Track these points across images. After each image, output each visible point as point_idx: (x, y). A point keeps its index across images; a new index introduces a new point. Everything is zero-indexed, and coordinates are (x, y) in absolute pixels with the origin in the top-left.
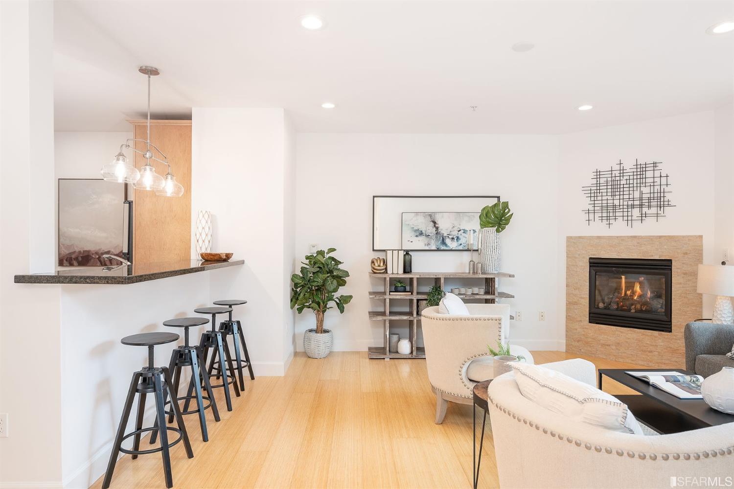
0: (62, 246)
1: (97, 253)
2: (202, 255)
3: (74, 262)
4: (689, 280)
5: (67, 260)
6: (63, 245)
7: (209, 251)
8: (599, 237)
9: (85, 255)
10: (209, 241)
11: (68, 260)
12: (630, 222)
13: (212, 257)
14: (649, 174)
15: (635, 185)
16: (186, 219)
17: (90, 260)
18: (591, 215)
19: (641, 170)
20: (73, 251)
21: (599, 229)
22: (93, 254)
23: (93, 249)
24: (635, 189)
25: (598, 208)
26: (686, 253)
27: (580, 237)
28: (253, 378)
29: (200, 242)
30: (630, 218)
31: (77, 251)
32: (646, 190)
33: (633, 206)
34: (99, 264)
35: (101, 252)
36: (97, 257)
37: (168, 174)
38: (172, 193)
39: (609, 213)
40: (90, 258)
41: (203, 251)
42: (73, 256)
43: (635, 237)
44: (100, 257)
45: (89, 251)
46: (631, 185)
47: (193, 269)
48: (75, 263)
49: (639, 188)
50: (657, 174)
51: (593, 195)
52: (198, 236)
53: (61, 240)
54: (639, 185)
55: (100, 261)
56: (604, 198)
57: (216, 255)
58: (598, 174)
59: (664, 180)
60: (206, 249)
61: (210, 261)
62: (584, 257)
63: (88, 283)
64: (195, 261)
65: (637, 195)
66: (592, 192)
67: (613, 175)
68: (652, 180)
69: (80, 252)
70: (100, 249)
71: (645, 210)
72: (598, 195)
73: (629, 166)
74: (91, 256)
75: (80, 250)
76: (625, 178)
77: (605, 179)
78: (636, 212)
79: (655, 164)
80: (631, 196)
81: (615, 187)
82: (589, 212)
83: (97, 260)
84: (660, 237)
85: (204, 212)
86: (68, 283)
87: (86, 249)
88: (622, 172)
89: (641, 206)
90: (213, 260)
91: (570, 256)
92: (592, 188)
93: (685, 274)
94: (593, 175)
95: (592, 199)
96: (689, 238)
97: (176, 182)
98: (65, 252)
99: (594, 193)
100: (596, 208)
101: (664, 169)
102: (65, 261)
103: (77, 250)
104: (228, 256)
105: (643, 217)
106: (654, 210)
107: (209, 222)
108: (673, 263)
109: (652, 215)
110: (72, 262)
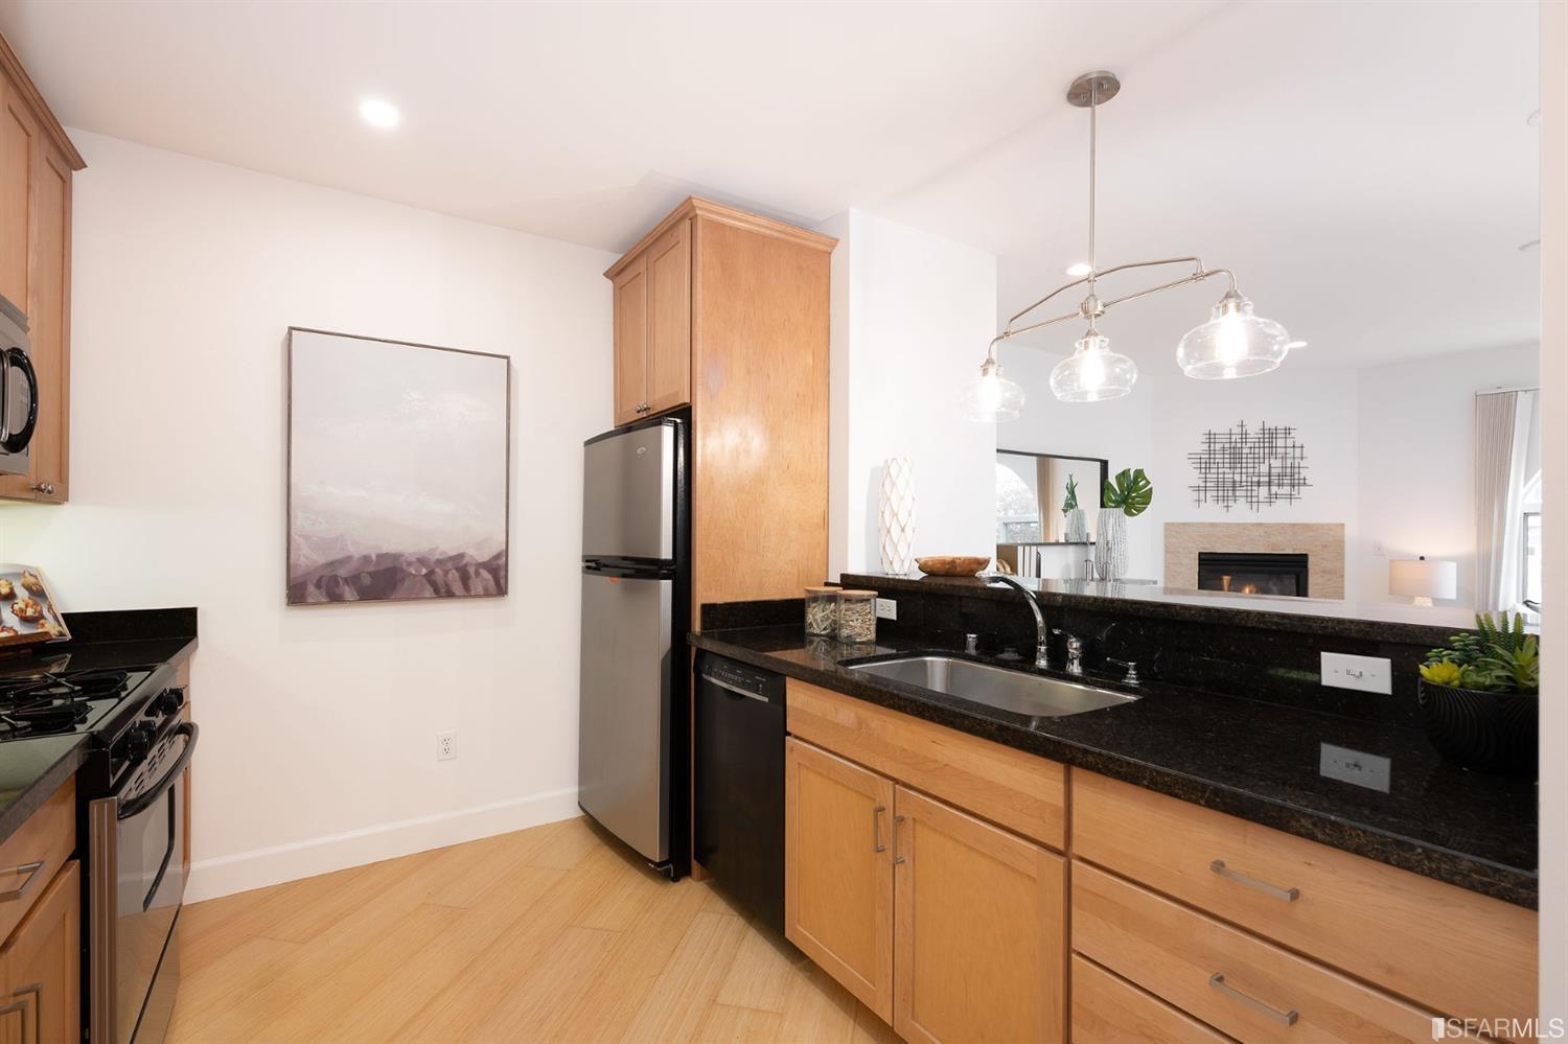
0: (301, 540)
1: (422, 561)
3: (347, 589)
4: (1329, 580)
5: (318, 586)
6: (307, 537)
8: (1212, 525)
9: (381, 568)
11: (323, 584)
12: (1255, 505)
14: (1281, 443)
15: (1262, 455)
17: (403, 580)
18: (1202, 494)
19: (1269, 435)
20: (340, 556)
21: (1212, 512)
22: (410, 564)
23: (411, 550)
24: (1261, 461)
25: (1212, 484)
26: (1325, 546)
27: (1185, 524)
30: (1254, 499)
31: (357, 556)
32: (1276, 463)
33: (1259, 484)
34: (429, 591)
35: (437, 556)
36: (424, 571)
39: (1227, 491)
40: (399, 577)
42: (343, 572)
43: (1261, 525)
44: (432, 572)
45: (396, 557)
46: (1257, 456)
48: (348, 592)
49: (1267, 461)
50: (1290, 443)
51: (1203, 466)
53: (297, 523)
54: (1267, 456)
55: (433, 584)
56: (1221, 471)
58: (1211, 438)
59: (1298, 450)
62: (1191, 553)
65: (1264, 469)
66: (1203, 461)
67: (1233, 440)
68: (1283, 450)
69: (366, 559)
70: (433, 550)
71: (1274, 489)
72: (1212, 465)
73: (1253, 430)
74: (402, 571)
75: (365, 553)
76: (1249, 445)
77: (1221, 445)
78: (1264, 490)
79: (1287, 431)
80: (1257, 470)
81: (1236, 457)
82: (1198, 489)
83: (424, 581)
84: (1294, 525)
87: (389, 547)
88: (1244, 435)
89: (1269, 484)
91: (1169, 550)
92: (1203, 456)
93: (1324, 572)
94: (1204, 438)
95: (1203, 471)
96: (1329, 527)
98: (310, 557)
99: (1205, 464)
100: (1208, 484)
101: (1298, 437)
102: (311, 589)
103: (356, 551)
105: (1272, 498)
106: (1286, 490)
108: (1310, 559)
109: (1284, 496)
110: (337, 591)
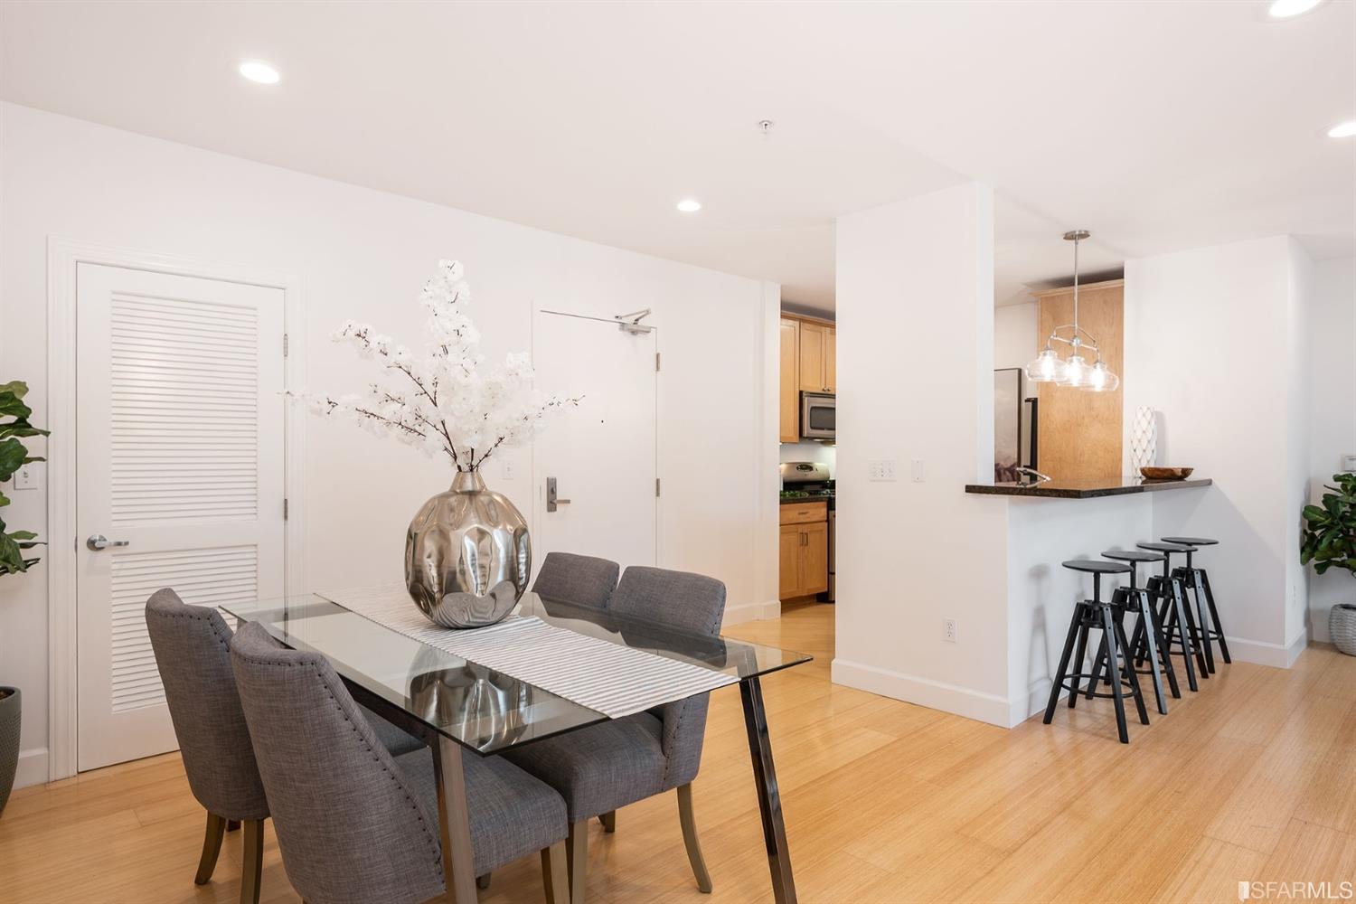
2: (1143, 471)
7: (1152, 465)
10: (1153, 451)
13: (1159, 473)
16: (1114, 420)
28: (1227, 660)
29: (1139, 453)
37: (1097, 361)
38: (1103, 387)
41: (1144, 465)
47: (1124, 488)
52: (1135, 442)
57: (1166, 470)
60: (1148, 462)
61: (1155, 479)
63: (1037, 495)
64: (1130, 477)
85: (1145, 409)
86: (1018, 494)
90: (1159, 477)
97: (1108, 372)
104: (1186, 472)
107: (1153, 423)
